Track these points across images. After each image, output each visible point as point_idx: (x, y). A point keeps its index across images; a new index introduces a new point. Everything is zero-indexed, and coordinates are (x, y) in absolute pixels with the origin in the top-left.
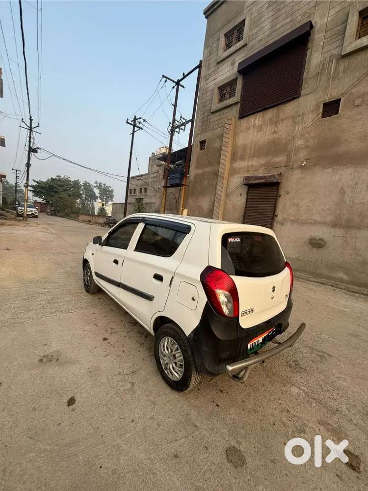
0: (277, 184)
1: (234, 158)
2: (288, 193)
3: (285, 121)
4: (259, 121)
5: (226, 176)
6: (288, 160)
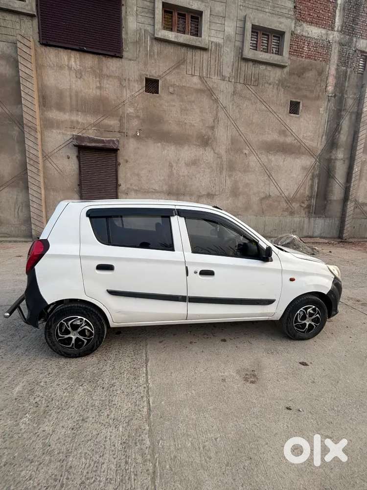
0: (115, 151)
1: (44, 104)
2: (127, 161)
3: (111, 79)
6: (121, 125)
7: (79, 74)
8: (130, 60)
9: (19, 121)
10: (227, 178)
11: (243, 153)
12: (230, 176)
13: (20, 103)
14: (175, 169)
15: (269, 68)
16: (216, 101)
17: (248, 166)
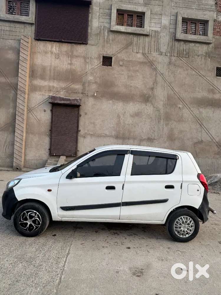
0: (78, 106)
2: (86, 114)
3: (78, 58)
4: (56, 49)
6: (84, 89)
7: (57, 56)
8: (93, 45)
9: (15, 87)
10: (164, 126)
11: (177, 107)
12: (167, 125)
13: (17, 76)
14: (122, 119)
15: (197, 45)
16: (155, 69)
17: (182, 117)
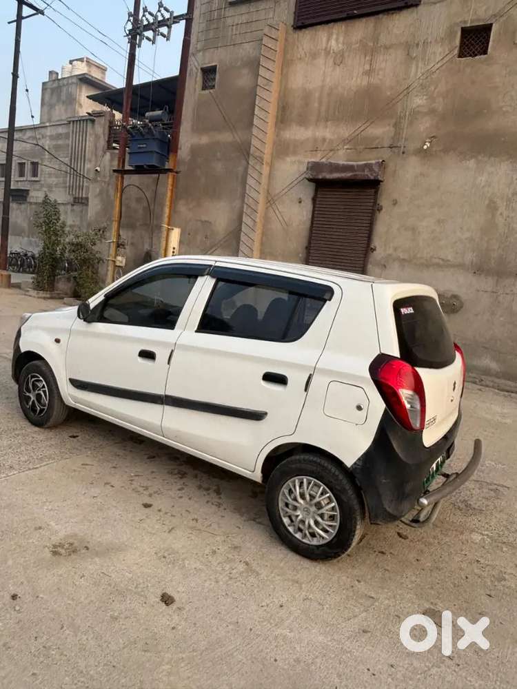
0: (374, 184)
1: (283, 119)
2: (395, 203)
3: (391, 51)
4: (337, 40)
5: (267, 158)
7: (339, 59)
